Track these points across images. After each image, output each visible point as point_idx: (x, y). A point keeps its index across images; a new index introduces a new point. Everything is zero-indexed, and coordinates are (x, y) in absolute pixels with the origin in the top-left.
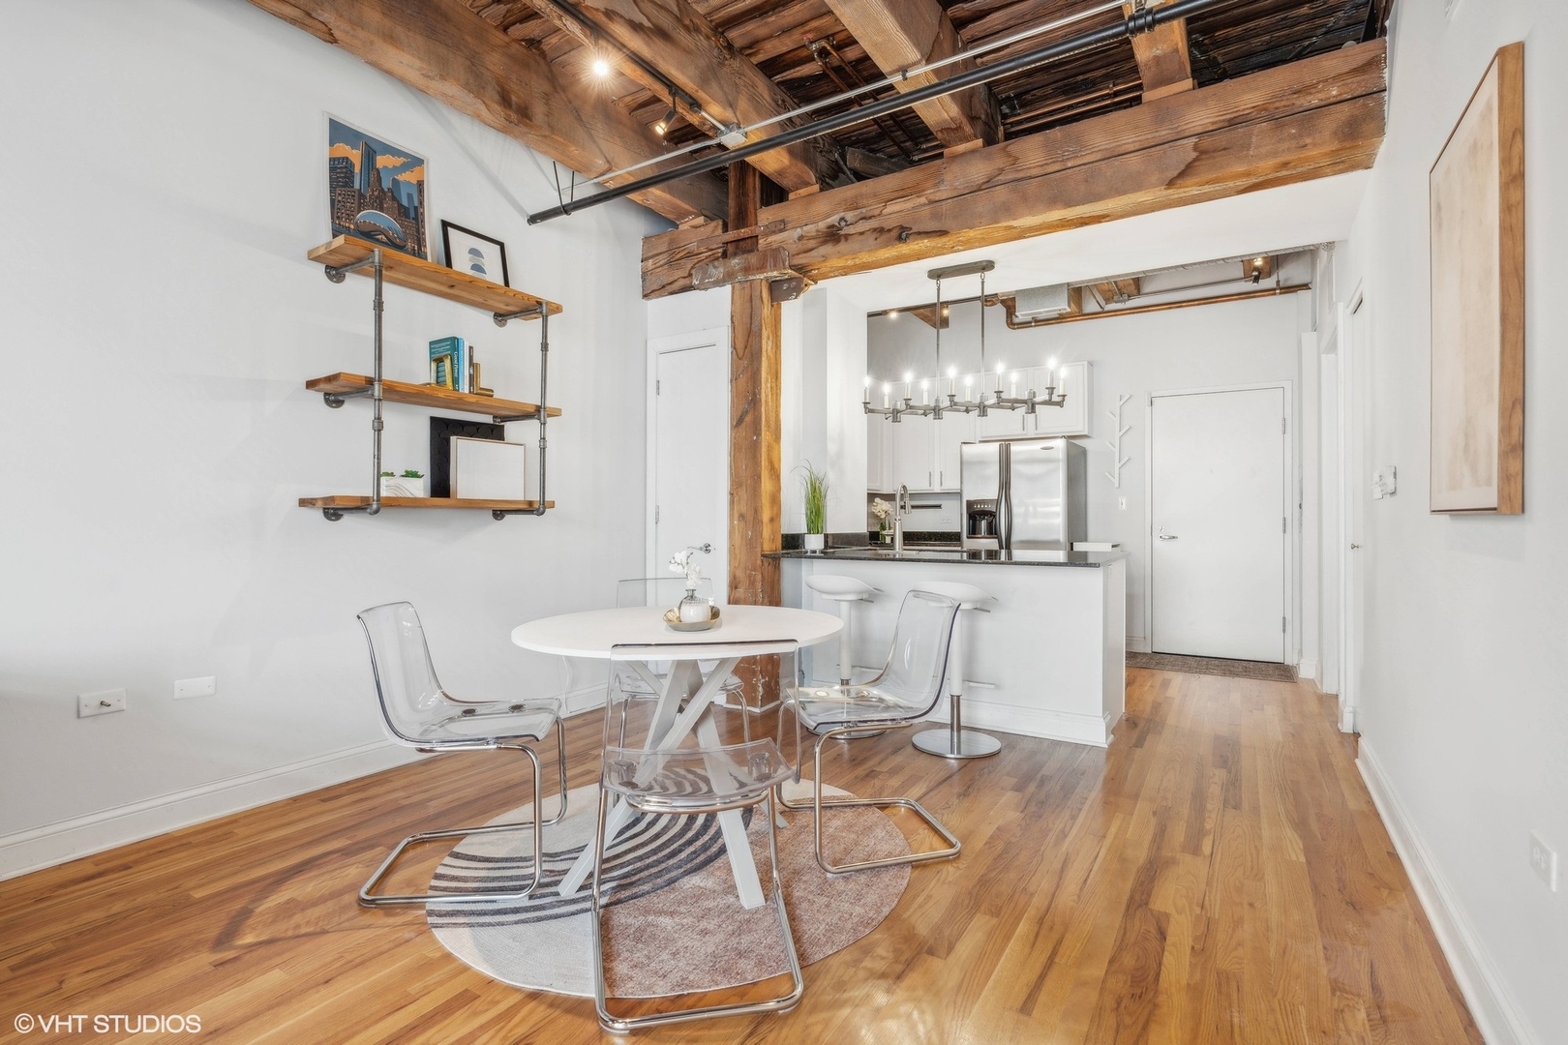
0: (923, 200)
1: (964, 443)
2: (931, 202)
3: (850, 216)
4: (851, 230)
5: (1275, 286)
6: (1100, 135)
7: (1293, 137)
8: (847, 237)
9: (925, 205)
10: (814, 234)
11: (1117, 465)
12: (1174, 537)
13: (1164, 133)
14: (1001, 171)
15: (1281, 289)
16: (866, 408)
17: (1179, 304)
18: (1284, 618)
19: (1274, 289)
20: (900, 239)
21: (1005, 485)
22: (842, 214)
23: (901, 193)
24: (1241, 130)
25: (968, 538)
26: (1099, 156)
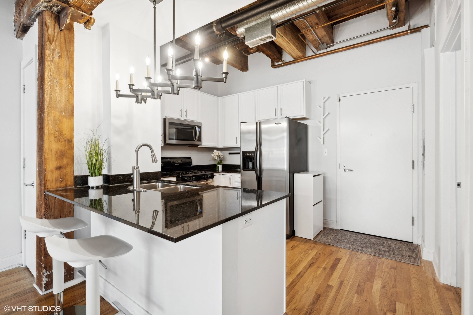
1: (242, 122)
5: (407, 29)
11: (322, 133)
12: (351, 170)
15: (411, 30)
16: (117, 94)
17: (353, 47)
18: (413, 218)
19: (407, 31)
21: (259, 144)
25: (243, 170)
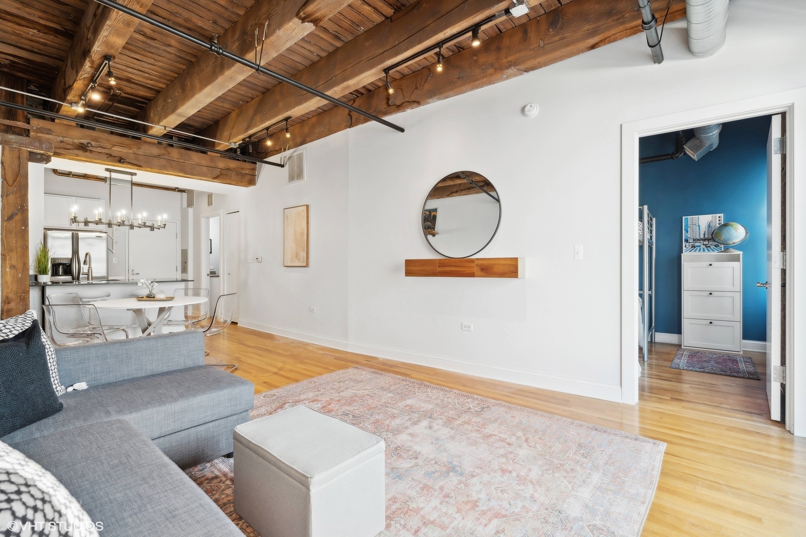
0: (131, 151)
2: (135, 153)
3: (93, 143)
4: (94, 149)
6: (196, 157)
7: (240, 178)
8: (91, 151)
9: (132, 153)
10: (71, 143)
11: (114, 245)
13: (212, 165)
14: (164, 155)
20: (120, 161)
22: (89, 141)
23: (121, 145)
24: (230, 172)
26: (195, 163)
